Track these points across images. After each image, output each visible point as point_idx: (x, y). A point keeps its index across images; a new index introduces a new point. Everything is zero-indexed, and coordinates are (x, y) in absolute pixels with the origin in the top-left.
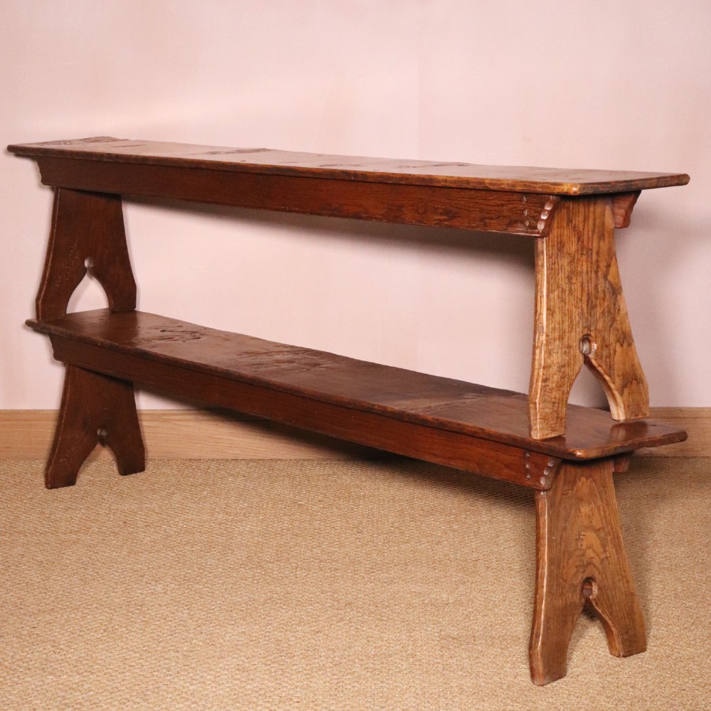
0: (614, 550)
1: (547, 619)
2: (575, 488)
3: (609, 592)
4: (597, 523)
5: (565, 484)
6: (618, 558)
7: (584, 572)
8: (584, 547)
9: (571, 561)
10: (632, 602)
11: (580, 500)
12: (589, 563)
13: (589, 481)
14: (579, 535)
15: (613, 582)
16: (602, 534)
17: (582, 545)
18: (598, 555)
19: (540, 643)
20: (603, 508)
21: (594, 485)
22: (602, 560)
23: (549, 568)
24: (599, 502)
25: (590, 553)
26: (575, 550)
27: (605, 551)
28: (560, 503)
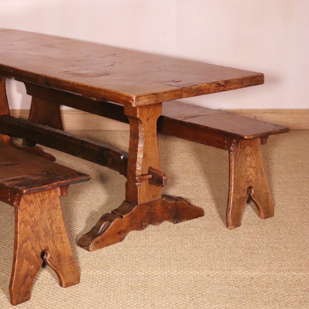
0: (260, 175)
1: (233, 203)
2: (245, 150)
3: (258, 192)
4: (254, 165)
5: (241, 149)
6: (262, 179)
7: (248, 184)
8: (248, 174)
9: (243, 180)
10: (268, 197)
11: (247, 155)
12: (250, 181)
13: (250, 148)
14: (246, 169)
15: (260, 189)
16: (256, 169)
17: (247, 173)
18: (254, 178)
19: (230, 212)
20: (256, 159)
21: (252, 149)
22: (256, 180)
23: (234, 183)
24: (255, 156)
25: (251, 177)
26: (245, 175)
27: (257, 176)
28: (238, 157)
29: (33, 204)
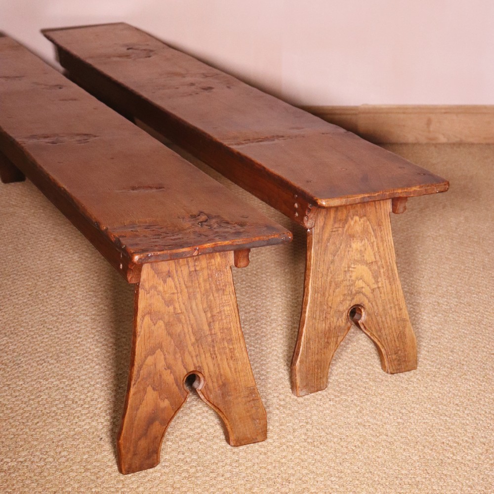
0: (387, 281)
1: (308, 341)
2: (346, 226)
3: (379, 318)
4: (369, 256)
5: (335, 222)
6: (391, 288)
7: (353, 299)
8: (353, 278)
9: (337, 290)
10: (404, 327)
11: (352, 236)
12: (358, 292)
13: (362, 220)
14: (349, 267)
15: (384, 310)
16: (375, 267)
17: (351, 277)
18: (368, 285)
20: (377, 244)
21: (368, 223)
22: (373, 290)
23: (312, 296)
24: (373, 239)
25: (360, 283)
26: (343, 281)
27: (377, 282)
28: (328, 240)
29: (173, 279)
